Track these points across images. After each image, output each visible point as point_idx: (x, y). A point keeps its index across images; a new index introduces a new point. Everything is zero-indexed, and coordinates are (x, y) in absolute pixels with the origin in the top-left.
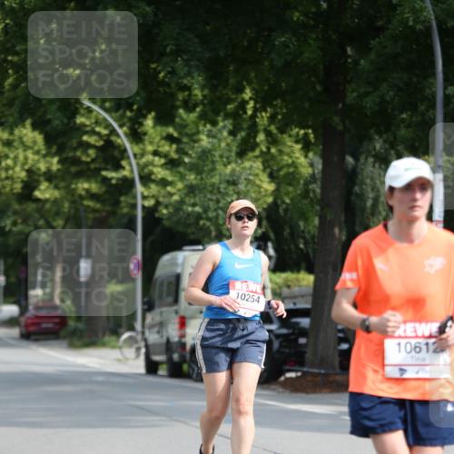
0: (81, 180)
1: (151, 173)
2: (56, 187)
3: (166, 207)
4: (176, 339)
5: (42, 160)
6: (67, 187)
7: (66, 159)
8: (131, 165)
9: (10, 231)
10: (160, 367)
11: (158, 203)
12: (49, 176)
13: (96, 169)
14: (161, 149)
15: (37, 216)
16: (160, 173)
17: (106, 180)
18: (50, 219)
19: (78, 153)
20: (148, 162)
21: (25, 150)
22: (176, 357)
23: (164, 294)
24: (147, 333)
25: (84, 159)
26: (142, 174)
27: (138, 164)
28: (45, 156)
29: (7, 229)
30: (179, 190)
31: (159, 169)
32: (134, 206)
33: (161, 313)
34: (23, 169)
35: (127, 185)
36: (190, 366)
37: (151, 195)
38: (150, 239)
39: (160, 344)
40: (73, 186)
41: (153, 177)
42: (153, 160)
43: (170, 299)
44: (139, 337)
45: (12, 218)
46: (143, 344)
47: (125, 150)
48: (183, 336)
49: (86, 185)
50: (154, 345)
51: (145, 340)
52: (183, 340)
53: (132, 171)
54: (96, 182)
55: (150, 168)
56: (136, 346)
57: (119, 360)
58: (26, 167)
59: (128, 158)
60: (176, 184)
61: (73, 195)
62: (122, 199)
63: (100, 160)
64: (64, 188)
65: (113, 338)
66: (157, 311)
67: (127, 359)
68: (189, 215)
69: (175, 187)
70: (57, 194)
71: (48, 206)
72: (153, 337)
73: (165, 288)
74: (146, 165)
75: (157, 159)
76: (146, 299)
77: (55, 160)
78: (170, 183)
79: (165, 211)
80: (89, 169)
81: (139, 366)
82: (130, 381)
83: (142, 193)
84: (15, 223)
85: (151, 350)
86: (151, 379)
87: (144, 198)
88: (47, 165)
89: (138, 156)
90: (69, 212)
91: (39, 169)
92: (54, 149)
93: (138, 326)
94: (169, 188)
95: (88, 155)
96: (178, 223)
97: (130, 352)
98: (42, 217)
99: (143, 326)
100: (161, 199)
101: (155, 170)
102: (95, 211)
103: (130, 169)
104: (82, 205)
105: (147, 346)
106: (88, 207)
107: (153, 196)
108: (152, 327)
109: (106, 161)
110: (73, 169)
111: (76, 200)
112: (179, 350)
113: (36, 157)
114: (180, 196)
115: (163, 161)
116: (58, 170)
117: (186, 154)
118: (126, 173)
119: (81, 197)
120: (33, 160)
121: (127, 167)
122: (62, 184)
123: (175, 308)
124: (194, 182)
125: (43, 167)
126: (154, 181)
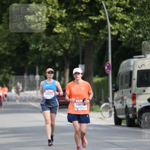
0: (78, 22)
1: (116, 16)
2: (66, 26)
3: (124, 35)
4: (131, 106)
5: (57, 11)
6: (71, 26)
7: (70, 10)
8: (105, 12)
9: (41, 50)
10: (122, 121)
11: (119, 33)
12: (61, 20)
13: (86, 15)
14: (121, 3)
15: (55, 42)
16: (120, 16)
17: (91, 21)
18: (62, 44)
19: (76, 7)
20: (114, 10)
21: (48, 6)
22: (131, 115)
23: (124, 82)
24: (115, 103)
25: (79, 10)
26: (111, 17)
27: (108, 12)
28: (58, 9)
29: (40, 50)
30: (131, 25)
31: (120, 14)
32: (107, 35)
33: (123, 92)
34: (47, 17)
35: (103, 23)
36: (138, 120)
37: (116, 28)
38: (116, 53)
39: (122, 109)
40: (74, 25)
41: (117, 18)
42: (117, 9)
43: (127, 85)
44: (111, 106)
45: (42, 44)
46: (113, 109)
47: (102, 4)
48: (134, 104)
49: (81, 24)
50: (119, 109)
51: (114, 107)
52: (135, 106)
53: (105, 16)
54: (87, 22)
55: (115, 13)
56: (109, 110)
57: (101, 118)
58: (49, 16)
59: (103, 8)
60: (129, 22)
61: (74, 30)
62: (100, 31)
63: (88, 10)
64: (69, 26)
65: (97, 106)
66: (120, 91)
67: (105, 117)
68: (136, 38)
69: (129, 24)
70: (65, 29)
71: (61, 36)
72: (118, 105)
73: (124, 79)
74: (113, 12)
75: (119, 8)
76: (114, 85)
77: (64, 11)
78: (126, 22)
79: (124, 37)
80: (82, 15)
81: (111, 121)
82: (107, 129)
83: (111, 28)
84: (44, 47)
85: (117, 112)
86: (118, 128)
87: (112, 30)
88: (60, 14)
89: (109, 7)
90: (72, 39)
91: (56, 16)
92: (63, 5)
93: (110, 100)
94: (125, 24)
95: (82, 8)
96: (130, 43)
97: (106, 114)
98: (58, 42)
99: (113, 99)
100: (121, 31)
101: (118, 15)
102: (86, 37)
103: (104, 15)
104: (80, 34)
105: (115, 111)
106: (83, 35)
107: (117, 29)
108: (117, 100)
109: (91, 11)
110: (74, 16)
111: (76, 32)
112: (133, 112)
113: (54, 10)
114: (131, 29)
115: (122, 9)
116: (66, 16)
117: (135, 5)
118: (102, 17)
119: (79, 31)
120: (52, 12)
121: (103, 14)
122: (68, 24)
123: (130, 89)
124: (139, 21)
125: (58, 15)
126: (117, 21)
